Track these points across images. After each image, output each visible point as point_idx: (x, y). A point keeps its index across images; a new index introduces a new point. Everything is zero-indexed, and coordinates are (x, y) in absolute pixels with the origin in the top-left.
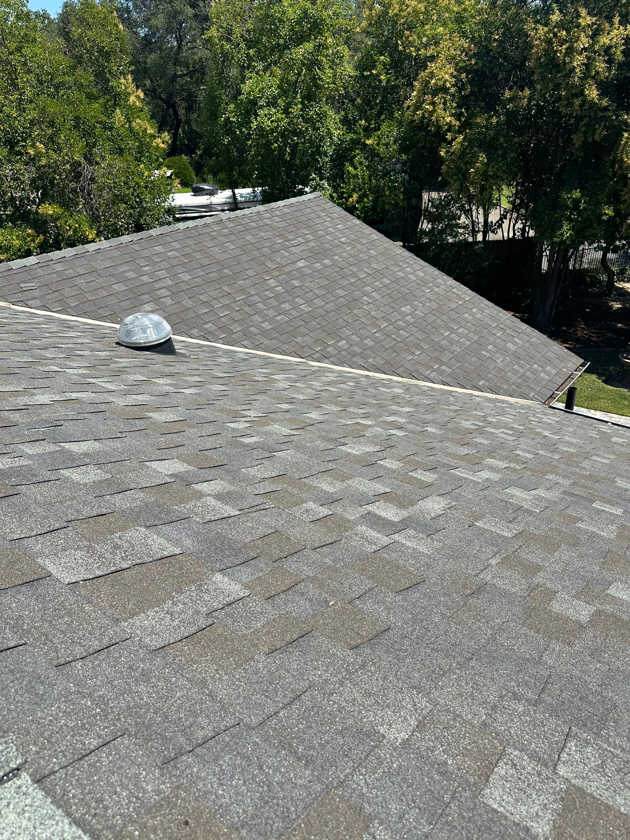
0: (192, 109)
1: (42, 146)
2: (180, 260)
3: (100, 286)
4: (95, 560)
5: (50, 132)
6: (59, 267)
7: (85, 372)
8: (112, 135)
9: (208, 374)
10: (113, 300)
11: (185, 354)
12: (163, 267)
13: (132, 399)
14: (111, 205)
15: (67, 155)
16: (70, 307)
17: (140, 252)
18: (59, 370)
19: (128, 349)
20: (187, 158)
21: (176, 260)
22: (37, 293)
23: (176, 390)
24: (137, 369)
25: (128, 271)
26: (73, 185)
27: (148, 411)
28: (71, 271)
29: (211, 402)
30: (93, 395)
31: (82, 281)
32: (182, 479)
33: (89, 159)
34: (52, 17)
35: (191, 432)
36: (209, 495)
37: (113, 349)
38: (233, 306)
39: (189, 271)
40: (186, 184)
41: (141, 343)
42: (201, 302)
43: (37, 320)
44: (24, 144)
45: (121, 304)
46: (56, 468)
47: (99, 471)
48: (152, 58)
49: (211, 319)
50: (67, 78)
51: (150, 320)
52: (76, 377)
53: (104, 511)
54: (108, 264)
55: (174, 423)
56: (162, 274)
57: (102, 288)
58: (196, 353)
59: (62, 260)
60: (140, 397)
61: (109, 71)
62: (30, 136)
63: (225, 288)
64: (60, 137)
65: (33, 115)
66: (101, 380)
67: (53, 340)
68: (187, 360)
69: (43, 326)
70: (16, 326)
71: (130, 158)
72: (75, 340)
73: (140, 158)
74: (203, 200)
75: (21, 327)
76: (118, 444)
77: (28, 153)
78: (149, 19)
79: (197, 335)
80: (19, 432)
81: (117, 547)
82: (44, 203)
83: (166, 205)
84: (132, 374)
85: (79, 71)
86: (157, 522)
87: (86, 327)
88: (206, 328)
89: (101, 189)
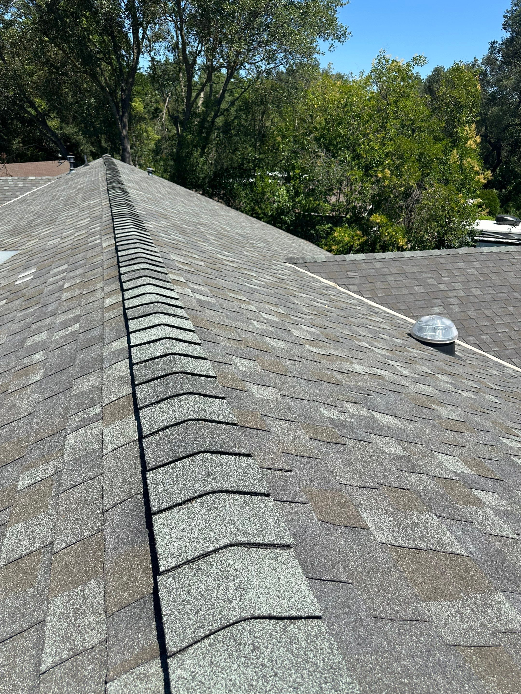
0: (515, 152)
1: (389, 172)
2: (477, 277)
3: (404, 286)
4: (399, 529)
5: (398, 162)
6: (378, 265)
7: (386, 353)
8: (444, 168)
9: (482, 382)
10: (411, 298)
11: (461, 358)
12: (460, 280)
13: (422, 388)
14: (425, 222)
15: (405, 180)
16: (377, 297)
17: (444, 265)
18: (369, 347)
19: (417, 342)
20: (497, 191)
21: (473, 277)
22: (357, 281)
23: (455, 390)
24: (424, 361)
25: (430, 278)
26: (401, 203)
27: (433, 403)
28: (386, 270)
29: (486, 411)
30: (392, 375)
31: (392, 279)
32: (464, 480)
33: (421, 186)
34: (422, 78)
35: (469, 435)
36: (488, 506)
37: (406, 339)
38: (513, 325)
39: (481, 288)
40: (491, 214)
41: (429, 340)
42: (485, 316)
43: (353, 301)
44: (376, 169)
45: (417, 303)
46: (369, 432)
47: (399, 446)
48: (495, 110)
49: (489, 332)
50: (424, 124)
51: (443, 323)
52: (380, 356)
53: (405, 486)
54: (416, 269)
55: (455, 422)
56: (458, 285)
57: (406, 287)
58: (470, 359)
59: (382, 260)
60: (427, 388)
61: (459, 121)
62: (382, 164)
63: (510, 309)
64: (404, 167)
65: (389, 148)
66: (398, 364)
67: (364, 320)
68: (463, 363)
69: (358, 308)
70: (340, 303)
71: (454, 188)
72: (379, 324)
73: (461, 188)
74: (504, 228)
75: (344, 305)
76: (411, 426)
77: (377, 176)
78: (501, 81)
79: (472, 342)
80: (343, 391)
81: (414, 525)
82: (376, 213)
83: (469, 228)
84: (420, 365)
85: (434, 119)
86: (445, 515)
87: (386, 315)
88: (482, 339)
89: (421, 209)
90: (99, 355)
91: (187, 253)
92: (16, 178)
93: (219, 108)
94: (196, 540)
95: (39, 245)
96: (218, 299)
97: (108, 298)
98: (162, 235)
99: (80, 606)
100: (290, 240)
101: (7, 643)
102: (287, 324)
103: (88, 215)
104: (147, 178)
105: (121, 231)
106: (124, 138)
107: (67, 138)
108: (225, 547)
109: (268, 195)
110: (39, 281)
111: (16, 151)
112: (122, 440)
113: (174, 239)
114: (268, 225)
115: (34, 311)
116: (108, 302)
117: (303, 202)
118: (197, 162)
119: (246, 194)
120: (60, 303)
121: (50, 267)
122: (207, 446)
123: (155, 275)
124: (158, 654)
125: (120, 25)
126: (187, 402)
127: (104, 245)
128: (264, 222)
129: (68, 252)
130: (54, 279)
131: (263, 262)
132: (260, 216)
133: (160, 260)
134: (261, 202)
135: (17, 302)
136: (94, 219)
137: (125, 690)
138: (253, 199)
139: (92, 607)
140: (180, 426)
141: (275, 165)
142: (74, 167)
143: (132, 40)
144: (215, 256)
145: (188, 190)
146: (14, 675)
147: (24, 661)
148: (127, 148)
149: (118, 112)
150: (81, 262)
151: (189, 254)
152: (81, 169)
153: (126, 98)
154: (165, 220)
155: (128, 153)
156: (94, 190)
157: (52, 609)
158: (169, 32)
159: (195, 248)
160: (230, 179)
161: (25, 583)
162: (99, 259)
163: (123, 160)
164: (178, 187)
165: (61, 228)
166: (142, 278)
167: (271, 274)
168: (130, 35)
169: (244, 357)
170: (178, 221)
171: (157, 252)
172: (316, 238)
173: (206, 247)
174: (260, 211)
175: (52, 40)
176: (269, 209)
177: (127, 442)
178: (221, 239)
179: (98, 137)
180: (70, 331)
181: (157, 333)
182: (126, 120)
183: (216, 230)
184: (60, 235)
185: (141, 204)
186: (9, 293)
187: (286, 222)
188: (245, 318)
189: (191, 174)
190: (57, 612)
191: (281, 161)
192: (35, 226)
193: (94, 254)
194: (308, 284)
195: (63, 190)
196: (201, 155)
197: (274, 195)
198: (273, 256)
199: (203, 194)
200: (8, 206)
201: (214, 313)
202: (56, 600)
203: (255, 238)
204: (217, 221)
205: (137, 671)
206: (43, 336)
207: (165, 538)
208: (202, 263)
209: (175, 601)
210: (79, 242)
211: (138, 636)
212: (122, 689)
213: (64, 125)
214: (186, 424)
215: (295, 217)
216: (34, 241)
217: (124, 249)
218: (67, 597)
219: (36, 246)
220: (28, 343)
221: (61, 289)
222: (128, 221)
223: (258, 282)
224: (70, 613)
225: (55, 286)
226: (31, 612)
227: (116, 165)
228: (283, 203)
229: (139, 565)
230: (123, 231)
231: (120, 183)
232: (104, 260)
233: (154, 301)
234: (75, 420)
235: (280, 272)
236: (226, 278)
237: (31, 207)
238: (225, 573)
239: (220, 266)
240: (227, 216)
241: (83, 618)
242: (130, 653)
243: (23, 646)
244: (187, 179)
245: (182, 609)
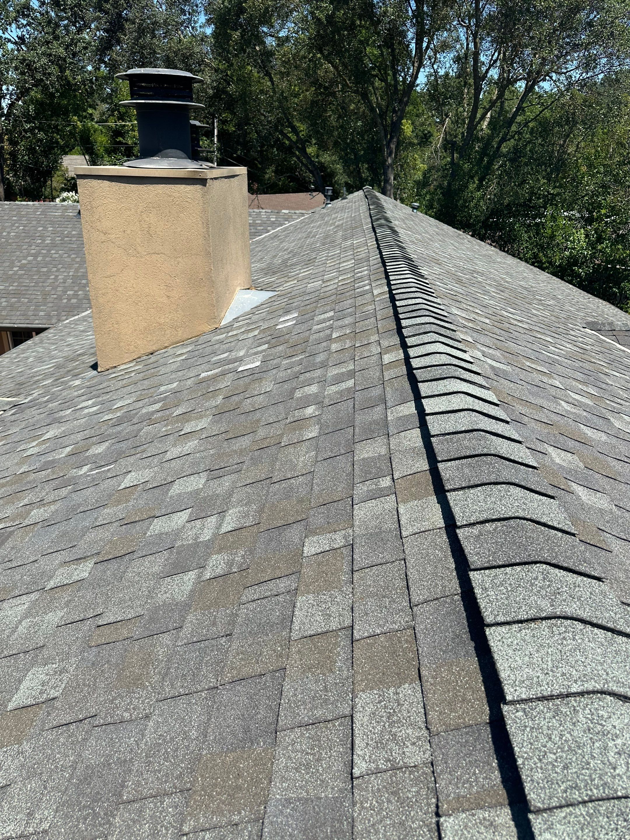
90: (382, 419)
91: (468, 307)
92: (270, 211)
93: (508, 131)
94: (551, 673)
95: (298, 288)
96: (514, 368)
97: (386, 354)
98: (438, 283)
99: (394, 712)
100: (585, 299)
101: (309, 729)
102: (604, 411)
103: (351, 257)
104: (412, 215)
105: (397, 277)
106: (388, 167)
107: (322, 167)
108: (594, 692)
109: (559, 239)
110: (304, 327)
111: (268, 180)
112: (424, 524)
113: (452, 290)
114: (554, 278)
115: (300, 360)
116: (387, 358)
117: (608, 250)
118: (472, 196)
119: (530, 237)
120: (329, 354)
121: (313, 313)
122: (546, 556)
123: (443, 331)
124: (506, 802)
125: (403, 34)
126: (509, 494)
127: (376, 292)
128: (548, 273)
129: (333, 297)
130: (319, 326)
131: (558, 325)
132: (545, 266)
133: (446, 314)
134: (547, 247)
135: (280, 348)
136: (359, 262)
137: (465, 832)
138: (537, 243)
139: (409, 717)
140: (505, 523)
141: (575, 202)
142: (331, 201)
143: (414, 52)
144: (499, 312)
145: (456, 230)
146: (320, 769)
147: (331, 756)
148: (390, 179)
149: (386, 136)
150: (349, 310)
151: (471, 309)
152: (338, 203)
153: (397, 121)
154: (438, 266)
155: (391, 185)
156: (356, 227)
157: (360, 705)
158: (458, 40)
159: (476, 301)
160: (510, 217)
161: (322, 666)
162: (370, 307)
163: (384, 193)
164: (445, 227)
165: (322, 269)
166: (429, 334)
167: (569, 341)
168: (413, 46)
169: (559, 446)
170: (452, 267)
171: (440, 304)
172: (618, 299)
173: (487, 301)
174: (544, 260)
175: (326, 58)
176: (557, 257)
177: (431, 527)
178: (502, 292)
179: (358, 166)
180: (344, 387)
181: (457, 402)
182: (393, 146)
183: (495, 281)
184: (320, 278)
185: (411, 246)
186: (269, 338)
187: (579, 275)
188: (550, 395)
189: (461, 211)
190: (366, 710)
191: (583, 197)
192: (292, 265)
193: (364, 302)
194: (619, 359)
195: (319, 226)
196: (478, 189)
197: (567, 240)
198: (569, 317)
199: (472, 236)
200: (259, 242)
201: (512, 385)
202: (364, 696)
203: (542, 293)
204: (495, 270)
205: (481, 814)
206: (314, 389)
207: (507, 660)
208: (487, 321)
209: (531, 744)
210: (344, 287)
211: (475, 770)
212: (462, 830)
213: (321, 153)
214: (512, 522)
215: (593, 270)
216: (292, 283)
217: (402, 298)
218: (377, 696)
219: (296, 288)
220: (298, 394)
221: (329, 338)
222: (403, 265)
223: (557, 350)
224: (383, 717)
225: (321, 334)
226: (334, 701)
227: (379, 200)
228: (578, 251)
229: (467, 682)
230: (399, 277)
231: (387, 219)
232: (377, 309)
233: (446, 363)
234: (361, 490)
235: (581, 339)
236: (518, 342)
237: (284, 244)
238: (599, 728)
239: (508, 325)
240: (504, 263)
241: (399, 727)
242: (466, 788)
243: (328, 738)
244: (456, 216)
245: (544, 756)
